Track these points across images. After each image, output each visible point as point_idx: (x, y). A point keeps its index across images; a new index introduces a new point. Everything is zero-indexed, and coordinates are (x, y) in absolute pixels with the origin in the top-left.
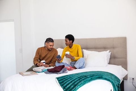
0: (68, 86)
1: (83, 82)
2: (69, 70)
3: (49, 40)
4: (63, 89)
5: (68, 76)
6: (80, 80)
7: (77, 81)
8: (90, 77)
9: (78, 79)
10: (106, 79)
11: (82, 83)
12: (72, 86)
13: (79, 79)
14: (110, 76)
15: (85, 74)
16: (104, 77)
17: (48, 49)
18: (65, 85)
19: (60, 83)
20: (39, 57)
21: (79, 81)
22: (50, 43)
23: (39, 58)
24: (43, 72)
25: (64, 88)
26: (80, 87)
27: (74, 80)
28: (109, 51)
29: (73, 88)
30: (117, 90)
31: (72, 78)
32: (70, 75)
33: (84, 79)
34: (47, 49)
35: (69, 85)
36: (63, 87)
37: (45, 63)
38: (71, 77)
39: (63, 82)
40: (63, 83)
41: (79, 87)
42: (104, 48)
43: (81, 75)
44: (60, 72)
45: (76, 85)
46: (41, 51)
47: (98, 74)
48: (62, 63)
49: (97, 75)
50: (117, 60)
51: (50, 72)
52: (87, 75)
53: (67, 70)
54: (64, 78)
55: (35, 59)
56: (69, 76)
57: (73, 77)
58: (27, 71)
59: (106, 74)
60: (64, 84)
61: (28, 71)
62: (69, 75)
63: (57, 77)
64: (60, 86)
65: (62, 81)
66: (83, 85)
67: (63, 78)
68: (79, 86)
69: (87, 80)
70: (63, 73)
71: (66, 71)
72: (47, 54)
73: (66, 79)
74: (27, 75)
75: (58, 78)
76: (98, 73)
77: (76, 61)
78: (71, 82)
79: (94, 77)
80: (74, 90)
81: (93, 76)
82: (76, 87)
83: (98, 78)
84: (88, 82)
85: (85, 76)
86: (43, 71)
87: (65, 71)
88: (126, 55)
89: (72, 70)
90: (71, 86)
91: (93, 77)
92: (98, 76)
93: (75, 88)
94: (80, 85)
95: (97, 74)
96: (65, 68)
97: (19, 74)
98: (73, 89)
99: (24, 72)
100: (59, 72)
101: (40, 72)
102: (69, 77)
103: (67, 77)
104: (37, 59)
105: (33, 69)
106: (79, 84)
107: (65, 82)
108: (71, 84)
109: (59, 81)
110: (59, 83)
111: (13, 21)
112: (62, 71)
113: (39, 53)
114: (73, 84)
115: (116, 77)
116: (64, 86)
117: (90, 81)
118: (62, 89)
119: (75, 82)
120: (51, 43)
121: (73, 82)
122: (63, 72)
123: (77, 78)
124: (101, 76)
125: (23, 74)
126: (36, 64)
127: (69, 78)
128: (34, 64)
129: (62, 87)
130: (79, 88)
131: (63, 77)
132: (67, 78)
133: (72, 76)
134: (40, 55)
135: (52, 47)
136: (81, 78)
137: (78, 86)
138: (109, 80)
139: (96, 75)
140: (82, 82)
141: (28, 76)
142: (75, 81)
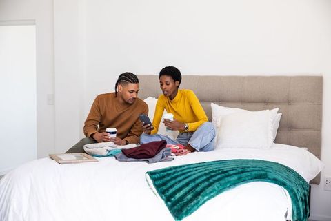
0: (178, 196)
1: (219, 185)
2: (178, 153)
3: (127, 78)
4: (166, 202)
5: (178, 170)
6: (211, 181)
7: (201, 183)
8: (235, 174)
9: (205, 178)
10: (275, 181)
11: (214, 190)
12: (189, 196)
13: (208, 179)
14: (285, 174)
15: (222, 166)
16: (271, 175)
17: (123, 99)
18: (171, 191)
19: (157, 187)
20: (99, 120)
21: (207, 183)
22: (130, 84)
23: (100, 123)
24: (111, 155)
25: (167, 200)
26: (208, 199)
27: (194, 180)
28: (277, 109)
29: (191, 200)
30: (301, 209)
31: (189, 174)
32: (184, 166)
33: (220, 179)
34: (121, 100)
35: (182, 193)
36: (164, 197)
37: (115, 136)
38: (186, 171)
39: (164, 184)
40: (164, 188)
41: (206, 198)
42: (264, 103)
43: (211, 168)
44: (155, 159)
45: (198, 194)
46: (105, 104)
47: (255, 167)
48: (158, 136)
49: (253, 171)
50: (295, 133)
51: (129, 157)
52: (228, 168)
53: (172, 154)
54: (168, 175)
55: (89, 123)
56: (180, 169)
57: (191, 171)
58: (67, 152)
59: (275, 167)
60: (167, 190)
61: (72, 151)
62: (180, 167)
63: (149, 171)
64: (158, 195)
65: (162, 181)
66: (217, 195)
67: (165, 173)
68: (206, 195)
69: (229, 182)
70: (164, 160)
71: (170, 155)
72: (121, 114)
73: (173, 176)
74: (70, 162)
75: (151, 174)
76: (255, 164)
77: (192, 132)
78: (187, 184)
79: (246, 174)
80: (194, 205)
81: (242, 172)
82: (200, 197)
83: (256, 178)
84: (229, 187)
85: (223, 172)
86: (111, 153)
87: (167, 157)
88: (320, 121)
89: (185, 153)
90: (185, 195)
91: (243, 175)
92: (256, 172)
93: (195, 201)
94: (211, 192)
95: (253, 167)
96: (167, 148)
97: (48, 159)
98: (192, 204)
99: (62, 154)
100: (152, 157)
101: (103, 156)
102: (181, 171)
103: (174, 173)
104: (95, 123)
105: (85, 148)
106: (208, 190)
107: (169, 185)
108: (186, 189)
109: (154, 180)
110: (155, 185)
111: (34, 24)
112: (159, 156)
113: (101, 108)
114: (191, 190)
115: (299, 177)
116: (167, 194)
117: (235, 184)
118: (163, 202)
119: (197, 185)
120: (132, 86)
121: (192, 185)
122: (163, 157)
123: (202, 176)
124: (263, 173)
125: (61, 160)
126: (92, 136)
127: (179, 173)
128: (86, 134)
129: (162, 197)
130: (207, 202)
131: (164, 171)
132: (176, 175)
133: (188, 170)
134: (102, 113)
135: (134, 95)
136: (214, 176)
137: (203, 197)
138: (283, 184)
139: (251, 169)
140: (216, 186)
141: (73, 165)
142: (197, 182)
